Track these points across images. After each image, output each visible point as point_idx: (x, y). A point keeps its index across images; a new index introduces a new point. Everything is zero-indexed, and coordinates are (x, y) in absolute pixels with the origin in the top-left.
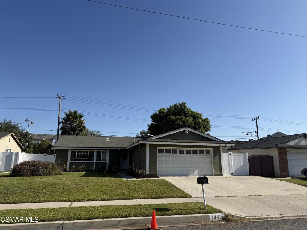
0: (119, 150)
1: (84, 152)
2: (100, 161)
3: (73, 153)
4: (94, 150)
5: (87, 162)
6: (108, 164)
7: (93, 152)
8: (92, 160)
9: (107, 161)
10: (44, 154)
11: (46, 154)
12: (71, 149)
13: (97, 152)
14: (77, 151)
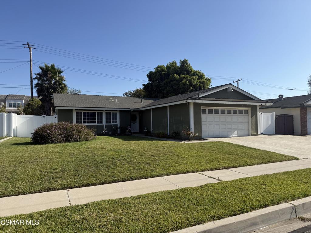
0: (132, 111)
1: (92, 113)
2: (111, 123)
3: (79, 114)
4: (103, 110)
5: (96, 124)
6: (119, 126)
7: (102, 113)
8: (102, 122)
9: (118, 123)
10: (43, 115)
11: (45, 116)
12: (76, 110)
13: (106, 113)
14: (83, 111)
